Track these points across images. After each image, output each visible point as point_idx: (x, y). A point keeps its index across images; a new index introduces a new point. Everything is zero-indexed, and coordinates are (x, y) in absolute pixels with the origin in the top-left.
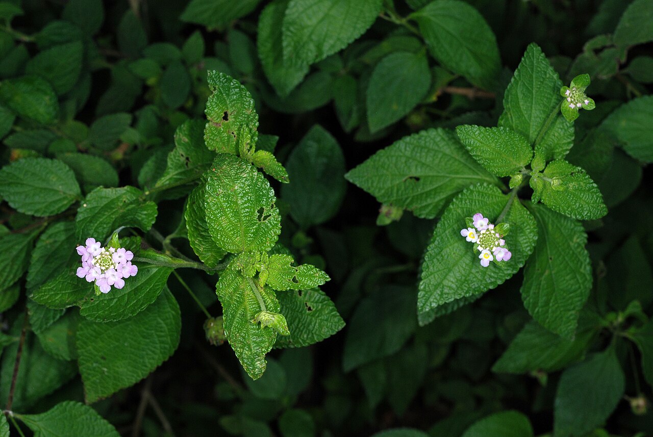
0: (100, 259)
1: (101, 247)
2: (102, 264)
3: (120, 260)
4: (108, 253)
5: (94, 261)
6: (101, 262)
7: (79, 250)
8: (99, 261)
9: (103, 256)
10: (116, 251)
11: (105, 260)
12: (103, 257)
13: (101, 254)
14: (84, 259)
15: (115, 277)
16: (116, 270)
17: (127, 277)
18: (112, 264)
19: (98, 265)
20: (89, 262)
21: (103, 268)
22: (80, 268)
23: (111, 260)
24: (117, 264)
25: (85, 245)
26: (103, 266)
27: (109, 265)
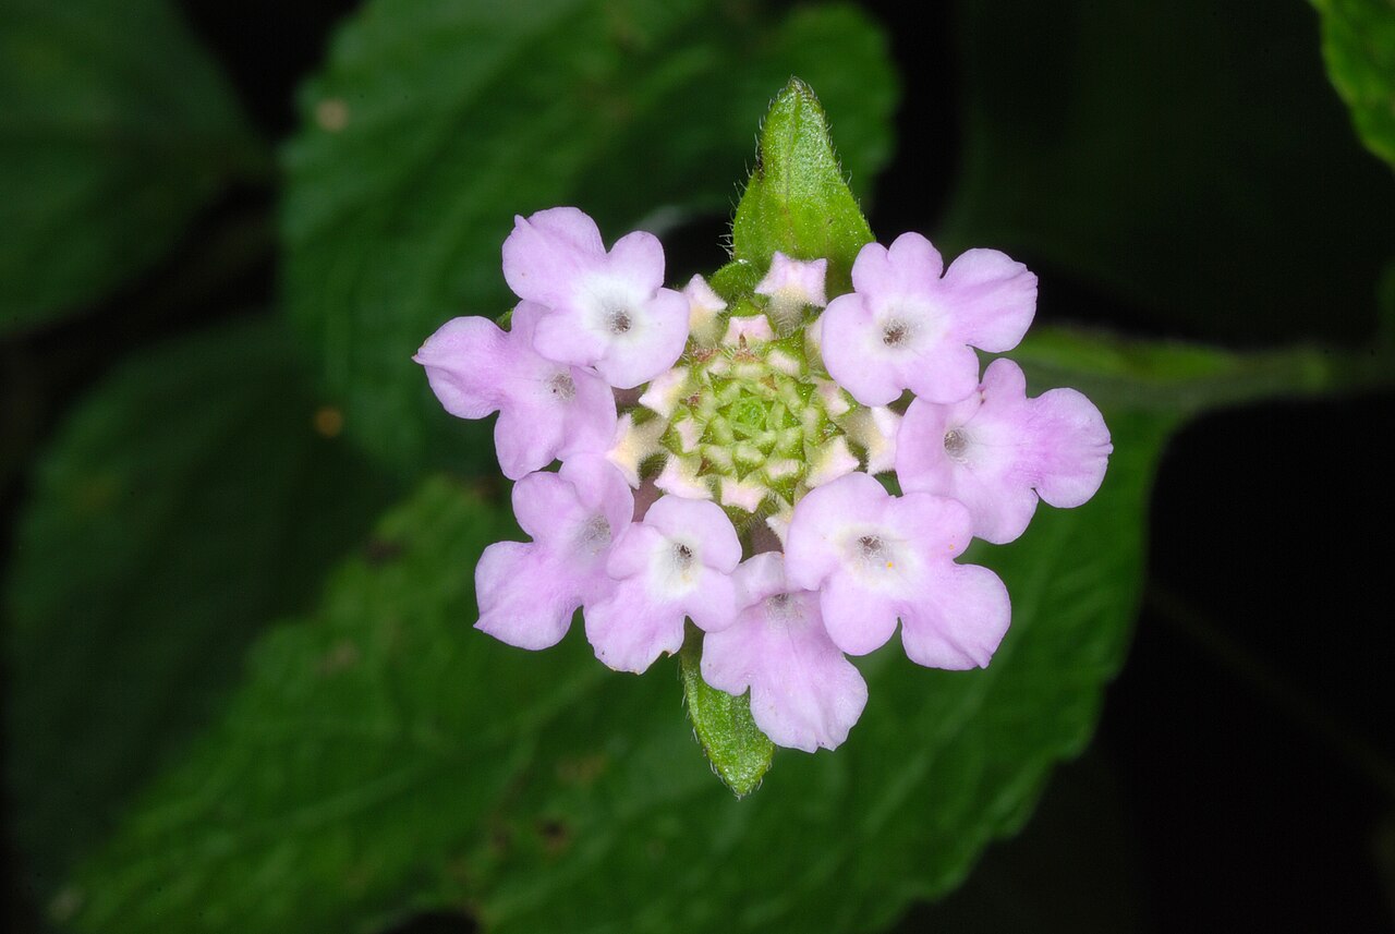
0: (689, 404)
1: (675, 278)
2: (718, 455)
3: (903, 363)
4: (753, 327)
5: (625, 450)
6: (708, 437)
7: (454, 363)
8: (688, 431)
9: (717, 367)
10: (839, 281)
11: (752, 409)
12: (721, 382)
13: (692, 355)
14: (517, 451)
15: (890, 562)
16: (889, 480)
17: (1009, 527)
18: (830, 428)
19: (676, 478)
20: (578, 464)
21: (746, 495)
22: (497, 560)
23: (806, 389)
24: (883, 419)
25: (498, 304)
26: (744, 470)
27: (799, 452)
